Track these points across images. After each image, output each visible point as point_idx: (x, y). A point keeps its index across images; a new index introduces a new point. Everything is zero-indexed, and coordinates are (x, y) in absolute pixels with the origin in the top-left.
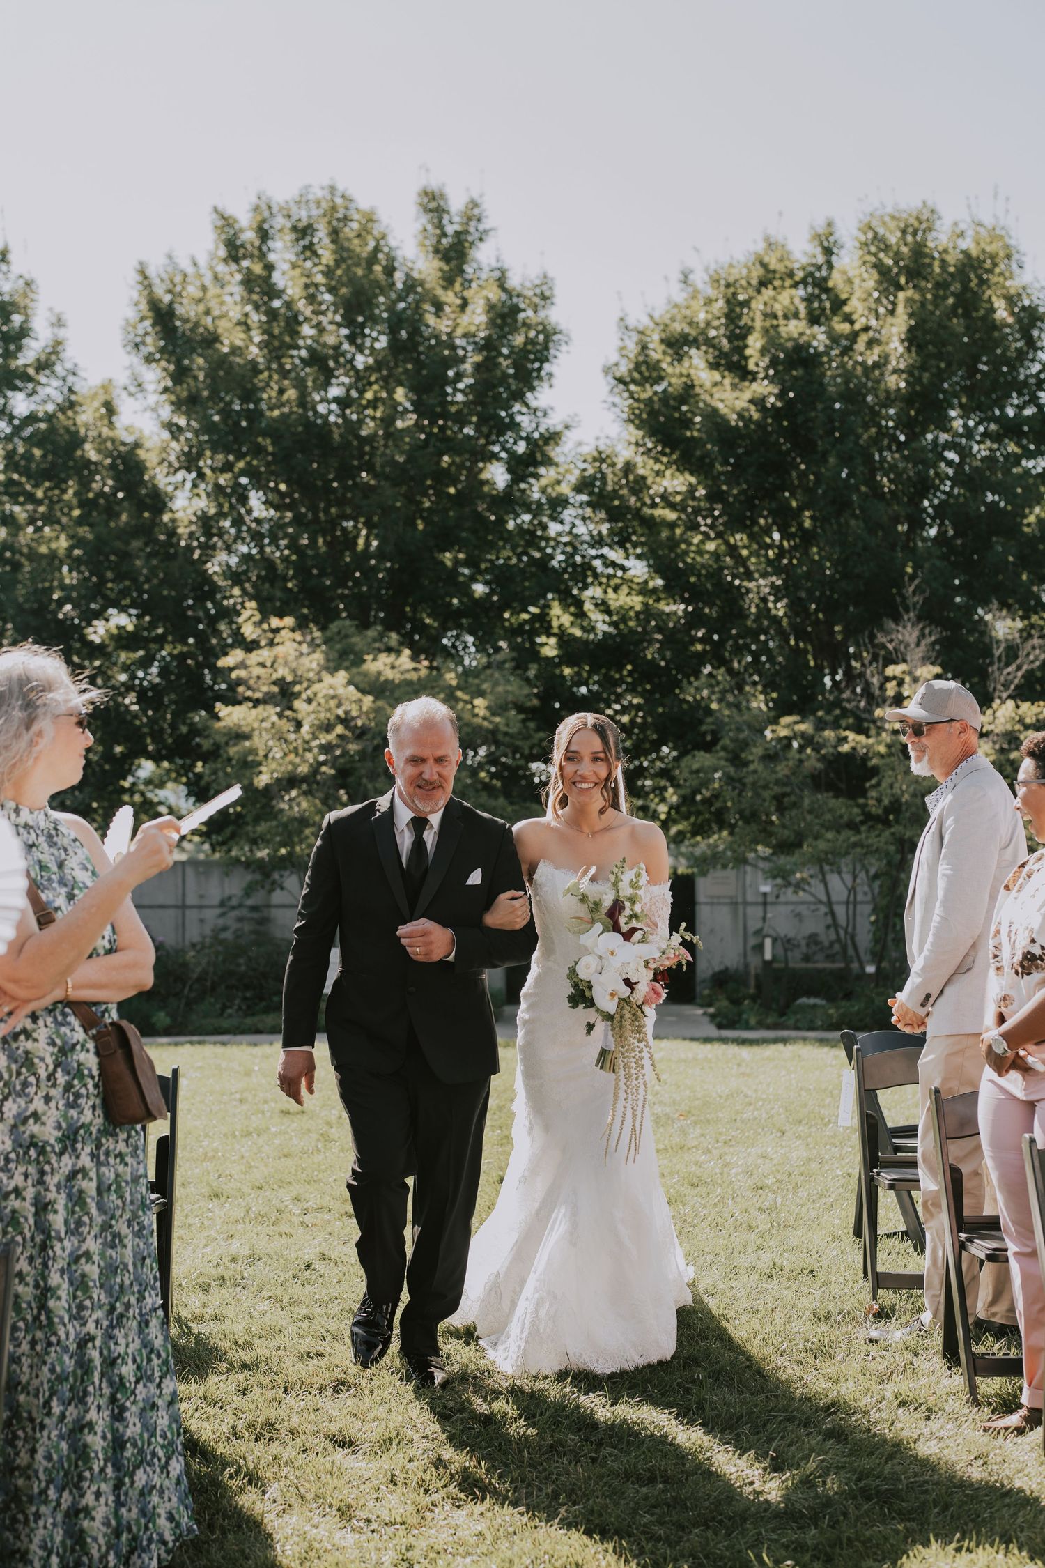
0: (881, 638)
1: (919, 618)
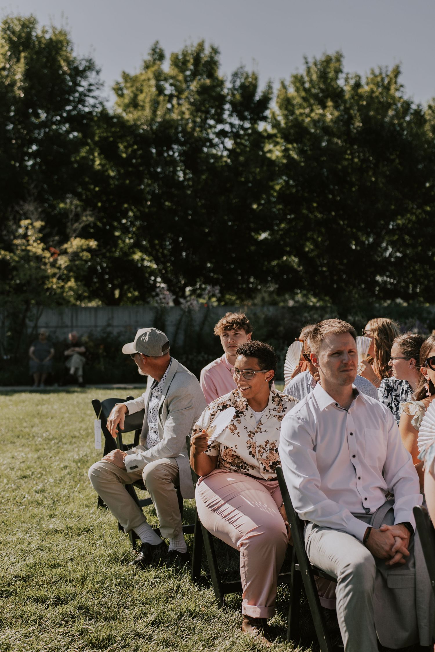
0: (17, 208)
1: (35, 200)
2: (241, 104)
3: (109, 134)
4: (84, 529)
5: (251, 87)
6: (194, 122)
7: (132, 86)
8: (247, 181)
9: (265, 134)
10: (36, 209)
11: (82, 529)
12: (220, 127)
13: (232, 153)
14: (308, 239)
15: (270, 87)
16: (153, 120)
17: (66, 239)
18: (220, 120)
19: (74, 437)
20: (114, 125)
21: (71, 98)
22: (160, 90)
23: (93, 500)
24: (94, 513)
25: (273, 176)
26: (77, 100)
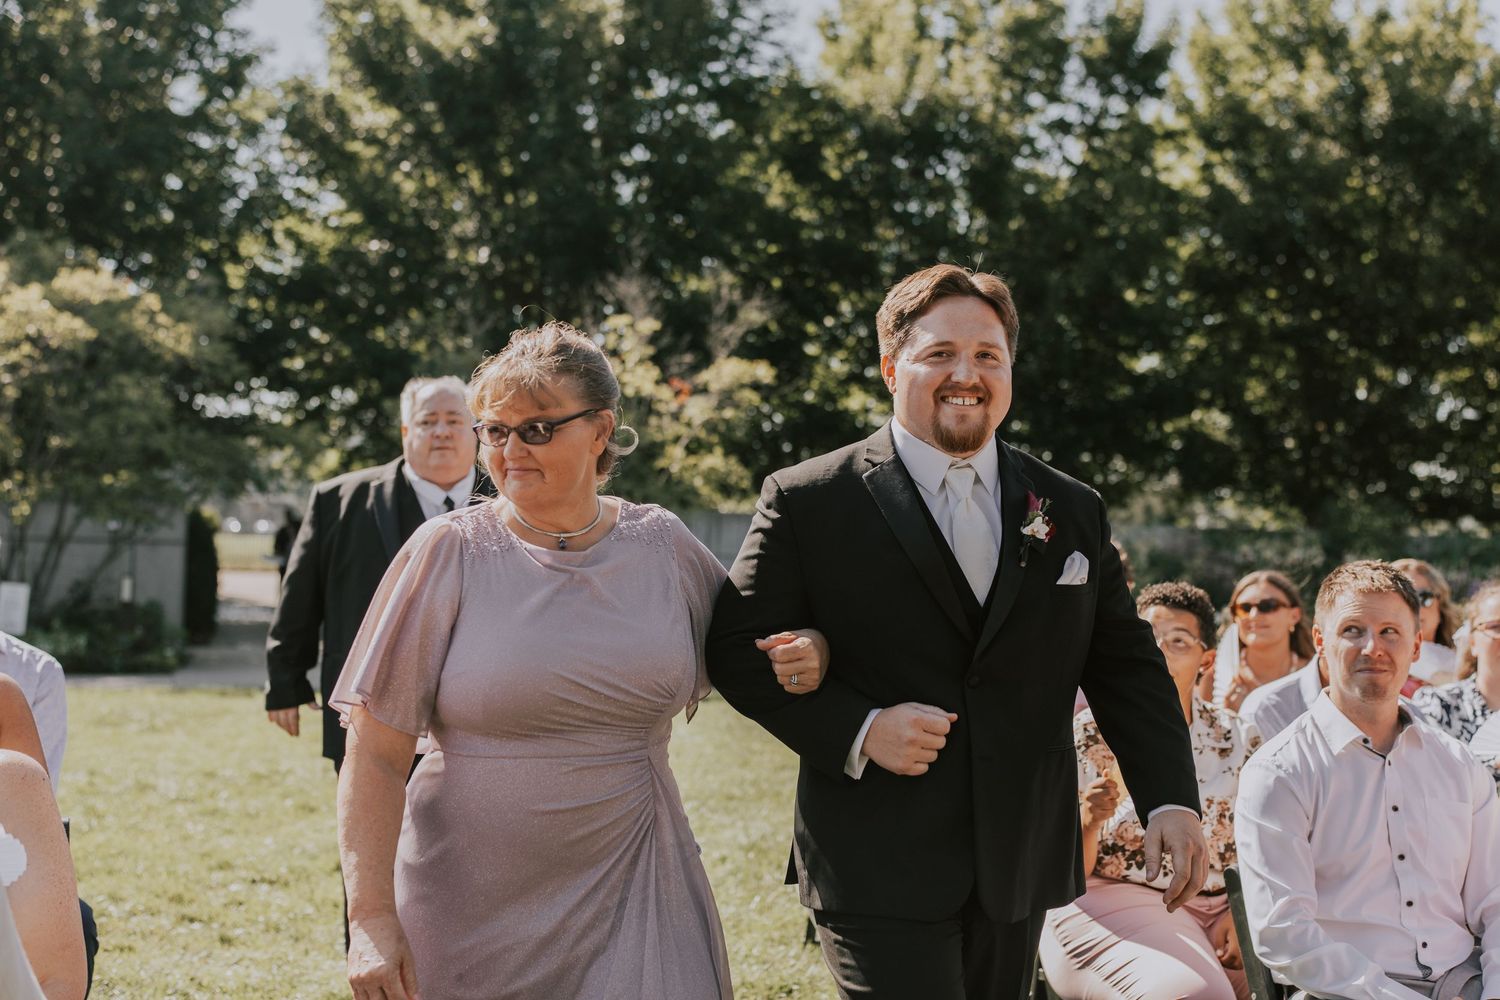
0: (600, 289)
1: (642, 273)
2: (1106, 60)
3: (804, 126)
4: (781, 988)
5: (1129, 24)
6: (997, 101)
7: (858, 19)
8: (1114, 237)
9: (1159, 131)
10: (644, 292)
11: (776, 988)
12: (1054, 112)
13: (1083, 171)
14: (1253, 373)
15: (1175, 22)
16: (905, 95)
17: (706, 360)
18: (1054, 98)
19: (731, 798)
20: (814, 105)
21: (723, 46)
22: (922, 28)
23: (792, 931)
24: (797, 957)
25: (1174, 227)
26: (734, 50)
